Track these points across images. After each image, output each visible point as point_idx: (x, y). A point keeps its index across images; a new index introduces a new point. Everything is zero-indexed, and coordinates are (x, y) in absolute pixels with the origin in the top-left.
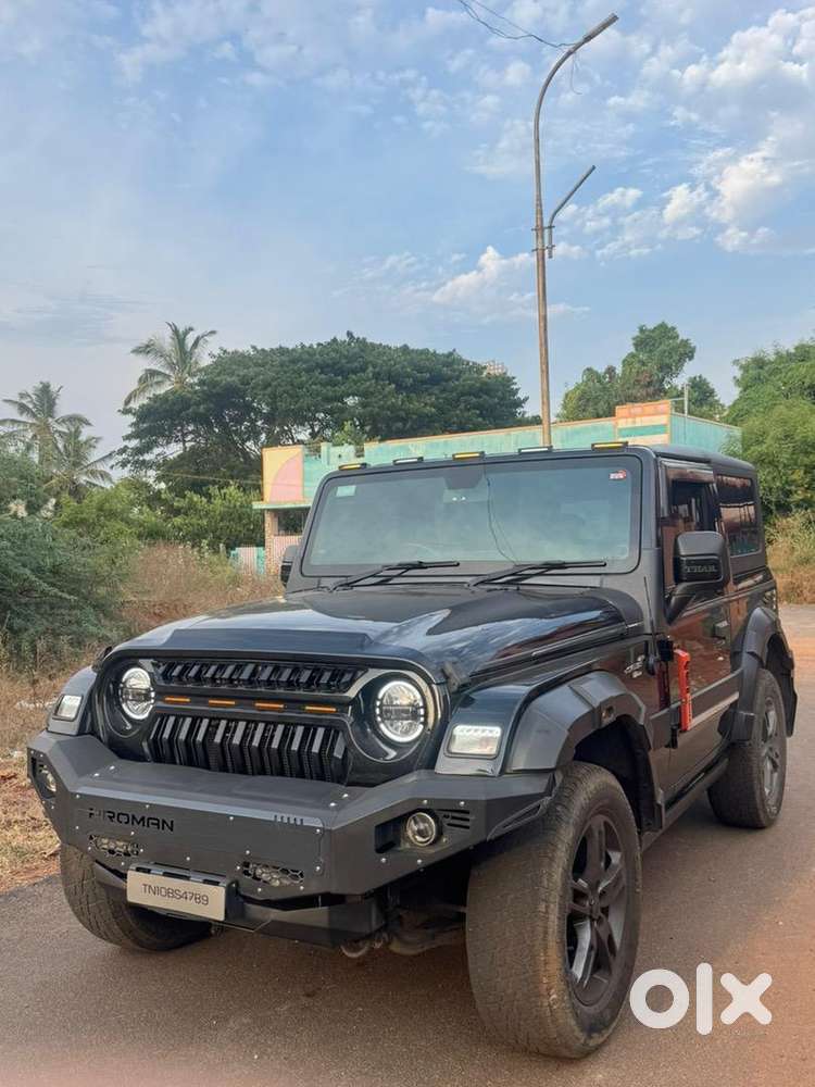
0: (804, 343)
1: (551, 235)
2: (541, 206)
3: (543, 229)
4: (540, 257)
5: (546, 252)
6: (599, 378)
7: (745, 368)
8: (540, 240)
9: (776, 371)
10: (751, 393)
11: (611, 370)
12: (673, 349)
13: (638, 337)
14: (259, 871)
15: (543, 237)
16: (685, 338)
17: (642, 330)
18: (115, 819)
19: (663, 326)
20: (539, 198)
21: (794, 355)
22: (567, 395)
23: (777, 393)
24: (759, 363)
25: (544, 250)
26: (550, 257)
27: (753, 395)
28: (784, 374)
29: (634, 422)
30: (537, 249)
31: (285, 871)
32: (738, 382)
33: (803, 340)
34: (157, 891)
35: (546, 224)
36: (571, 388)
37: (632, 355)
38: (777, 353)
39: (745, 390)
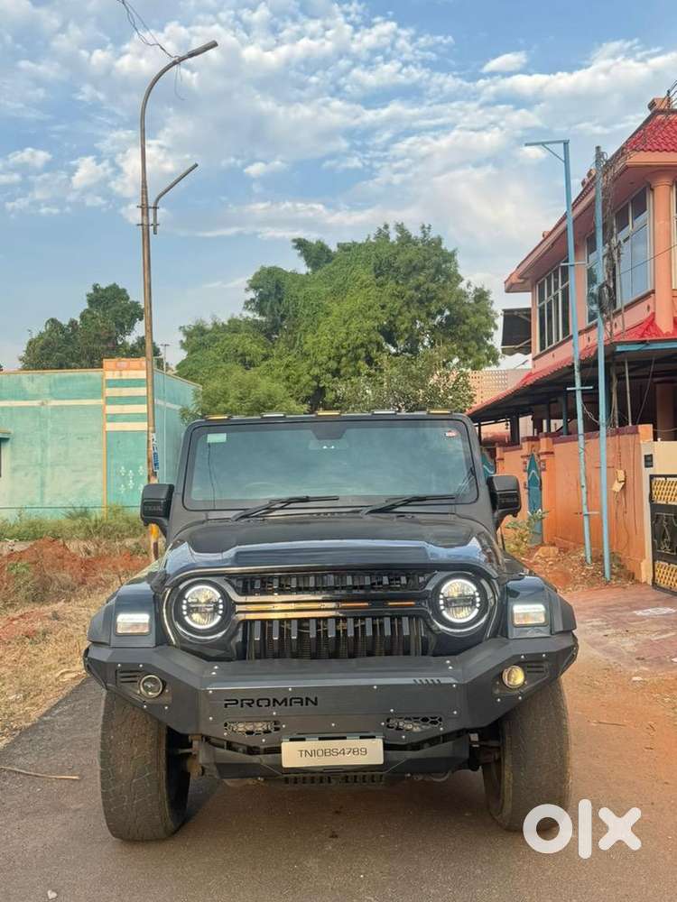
0: (235, 317)
1: (155, 215)
2: (146, 187)
3: (148, 208)
4: (146, 231)
5: (151, 228)
6: (63, 330)
7: (189, 335)
8: (145, 217)
9: (214, 340)
10: (197, 355)
11: (73, 323)
12: (125, 309)
13: (91, 294)
14: (401, 724)
15: (148, 215)
16: (135, 300)
17: (96, 288)
18: (255, 705)
19: (114, 288)
20: (144, 181)
21: (228, 327)
22: (30, 343)
23: (218, 358)
24: (200, 330)
25: (148, 225)
26: (155, 233)
27: (199, 357)
28: (220, 343)
29: (121, 375)
30: (142, 225)
31: (425, 720)
32: (184, 346)
33: (233, 315)
34: (313, 753)
35: (151, 204)
36: (35, 335)
37: (88, 311)
38: (215, 324)
39: (192, 353)
